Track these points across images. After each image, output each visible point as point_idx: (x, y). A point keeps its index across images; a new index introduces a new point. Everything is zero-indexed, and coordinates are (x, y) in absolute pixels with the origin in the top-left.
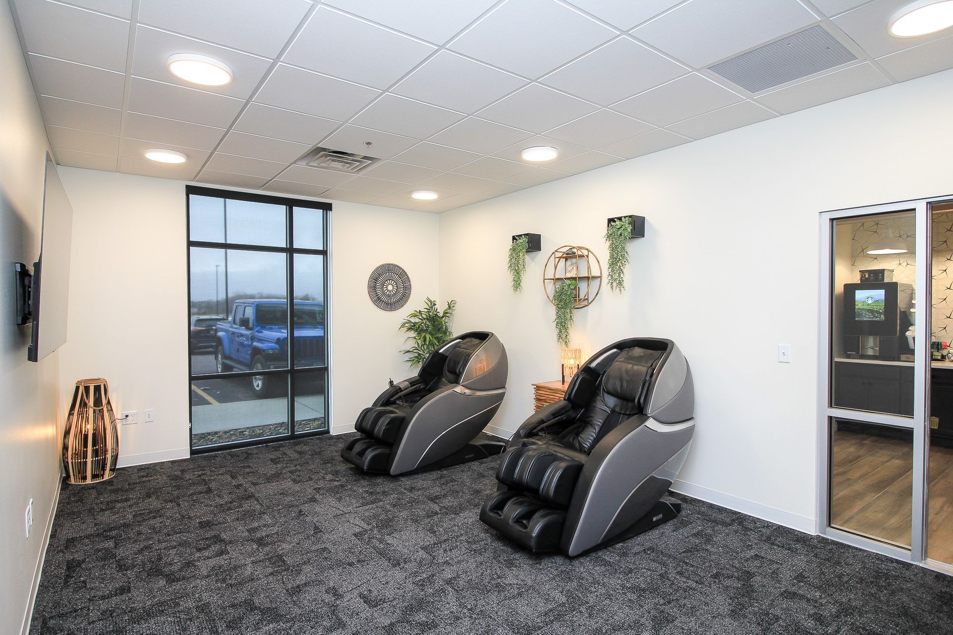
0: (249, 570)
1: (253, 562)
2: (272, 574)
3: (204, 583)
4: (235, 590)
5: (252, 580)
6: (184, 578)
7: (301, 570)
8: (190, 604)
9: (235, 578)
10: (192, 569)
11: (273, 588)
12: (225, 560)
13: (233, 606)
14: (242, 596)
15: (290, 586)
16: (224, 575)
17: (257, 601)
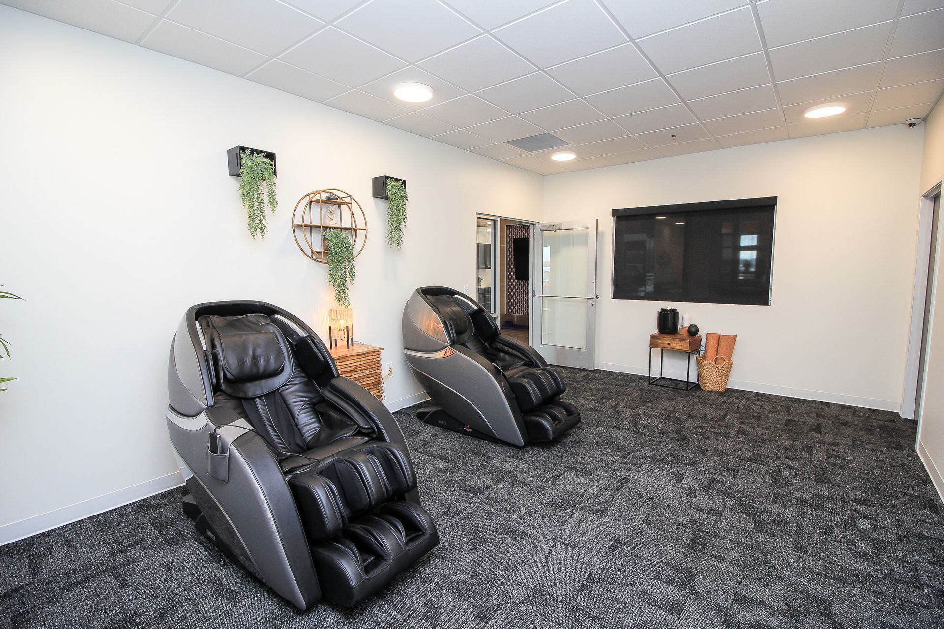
0: (731, 556)
1: (721, 559)
2: (717, 536)
3: (788, 574)
4: (762, 547)
5: (738, 544)
6: (808, 596)
7: (691, 522)
8: (812, 562)
9: (753, 556)
10: (794, 604)
11: (729, 526)
12: (747, 585)
13: (773, 535)
14: (760, 537)
15: (714, 518)
16: (761, 567)
17: (751, 526)
